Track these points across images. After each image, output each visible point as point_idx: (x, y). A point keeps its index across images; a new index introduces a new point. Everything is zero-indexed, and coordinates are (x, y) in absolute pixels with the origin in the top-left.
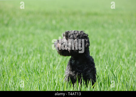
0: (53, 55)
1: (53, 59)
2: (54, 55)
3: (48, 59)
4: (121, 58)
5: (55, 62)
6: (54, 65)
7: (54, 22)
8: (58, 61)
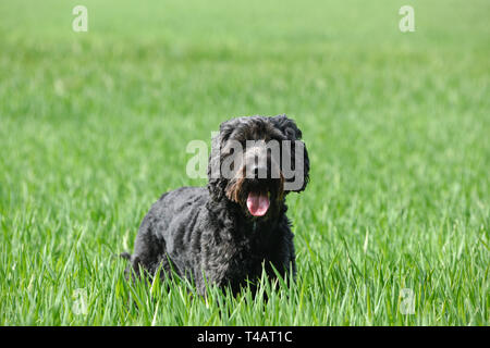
0: (54, 215)
1: (54, 229)
2: (59, 216)
3: (34, 232)
4: (314, 219)
5: (62, 242)
6: (57, 254)
7: (59, 87)
8: (76, 237)
